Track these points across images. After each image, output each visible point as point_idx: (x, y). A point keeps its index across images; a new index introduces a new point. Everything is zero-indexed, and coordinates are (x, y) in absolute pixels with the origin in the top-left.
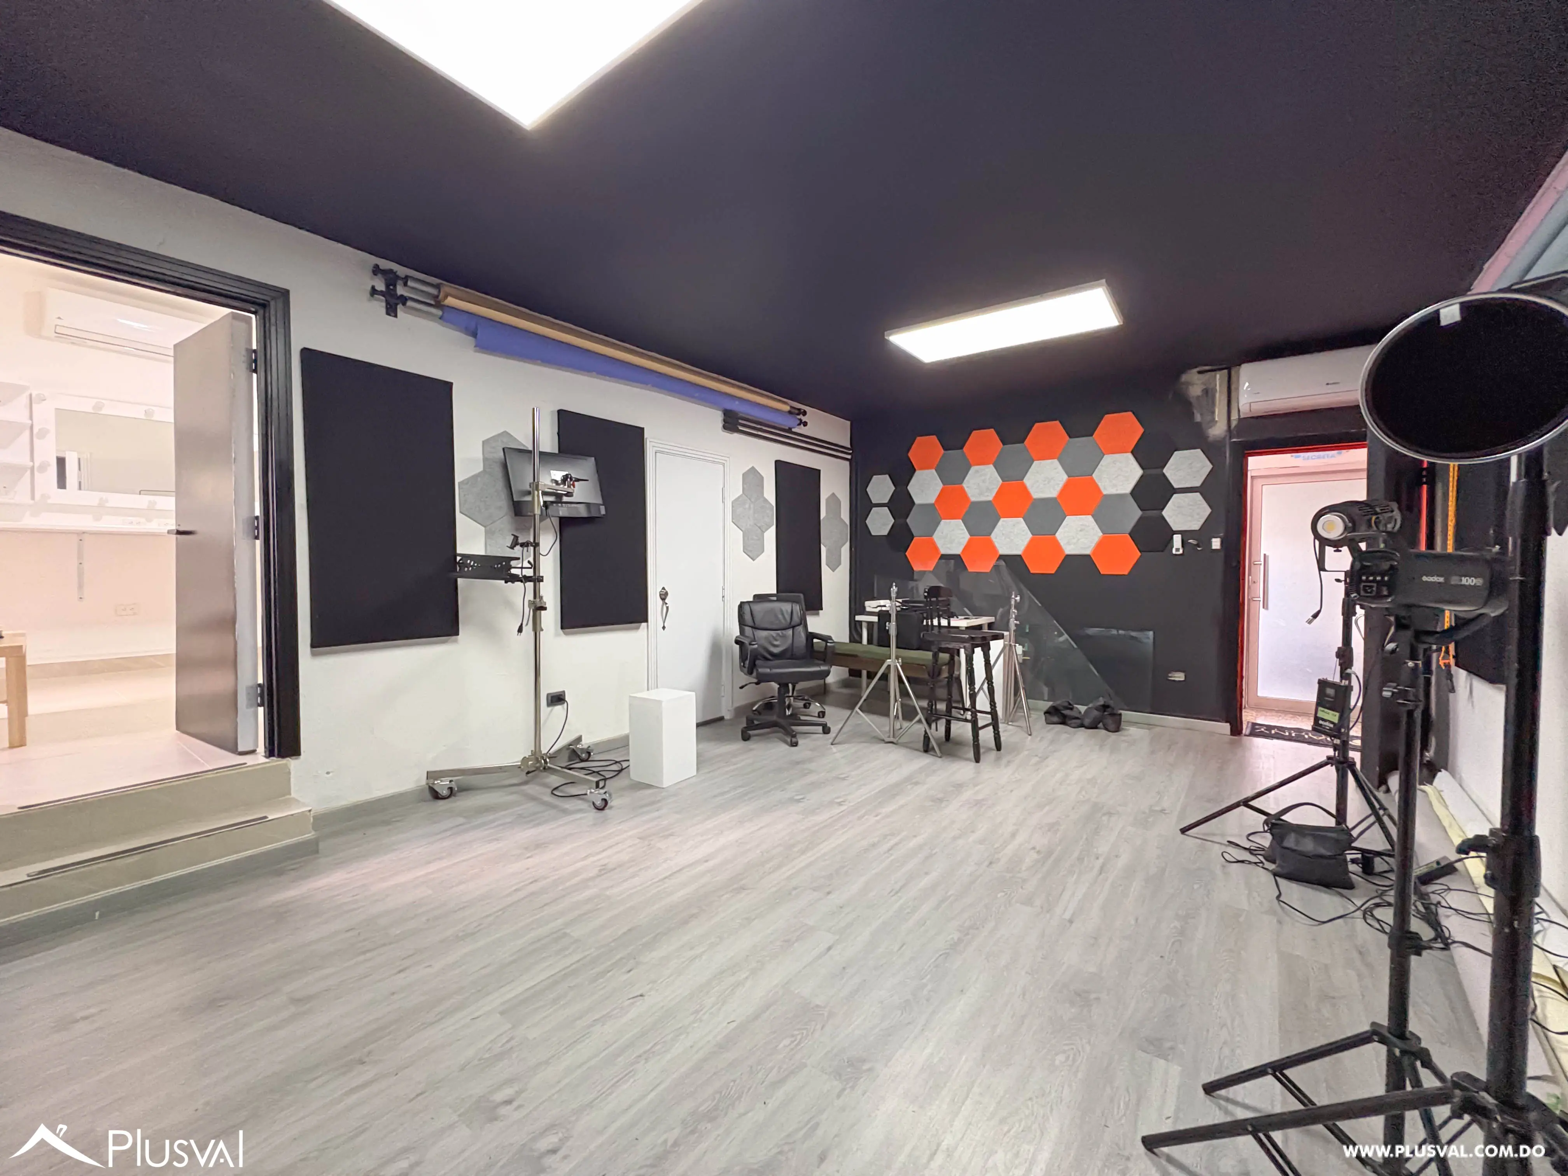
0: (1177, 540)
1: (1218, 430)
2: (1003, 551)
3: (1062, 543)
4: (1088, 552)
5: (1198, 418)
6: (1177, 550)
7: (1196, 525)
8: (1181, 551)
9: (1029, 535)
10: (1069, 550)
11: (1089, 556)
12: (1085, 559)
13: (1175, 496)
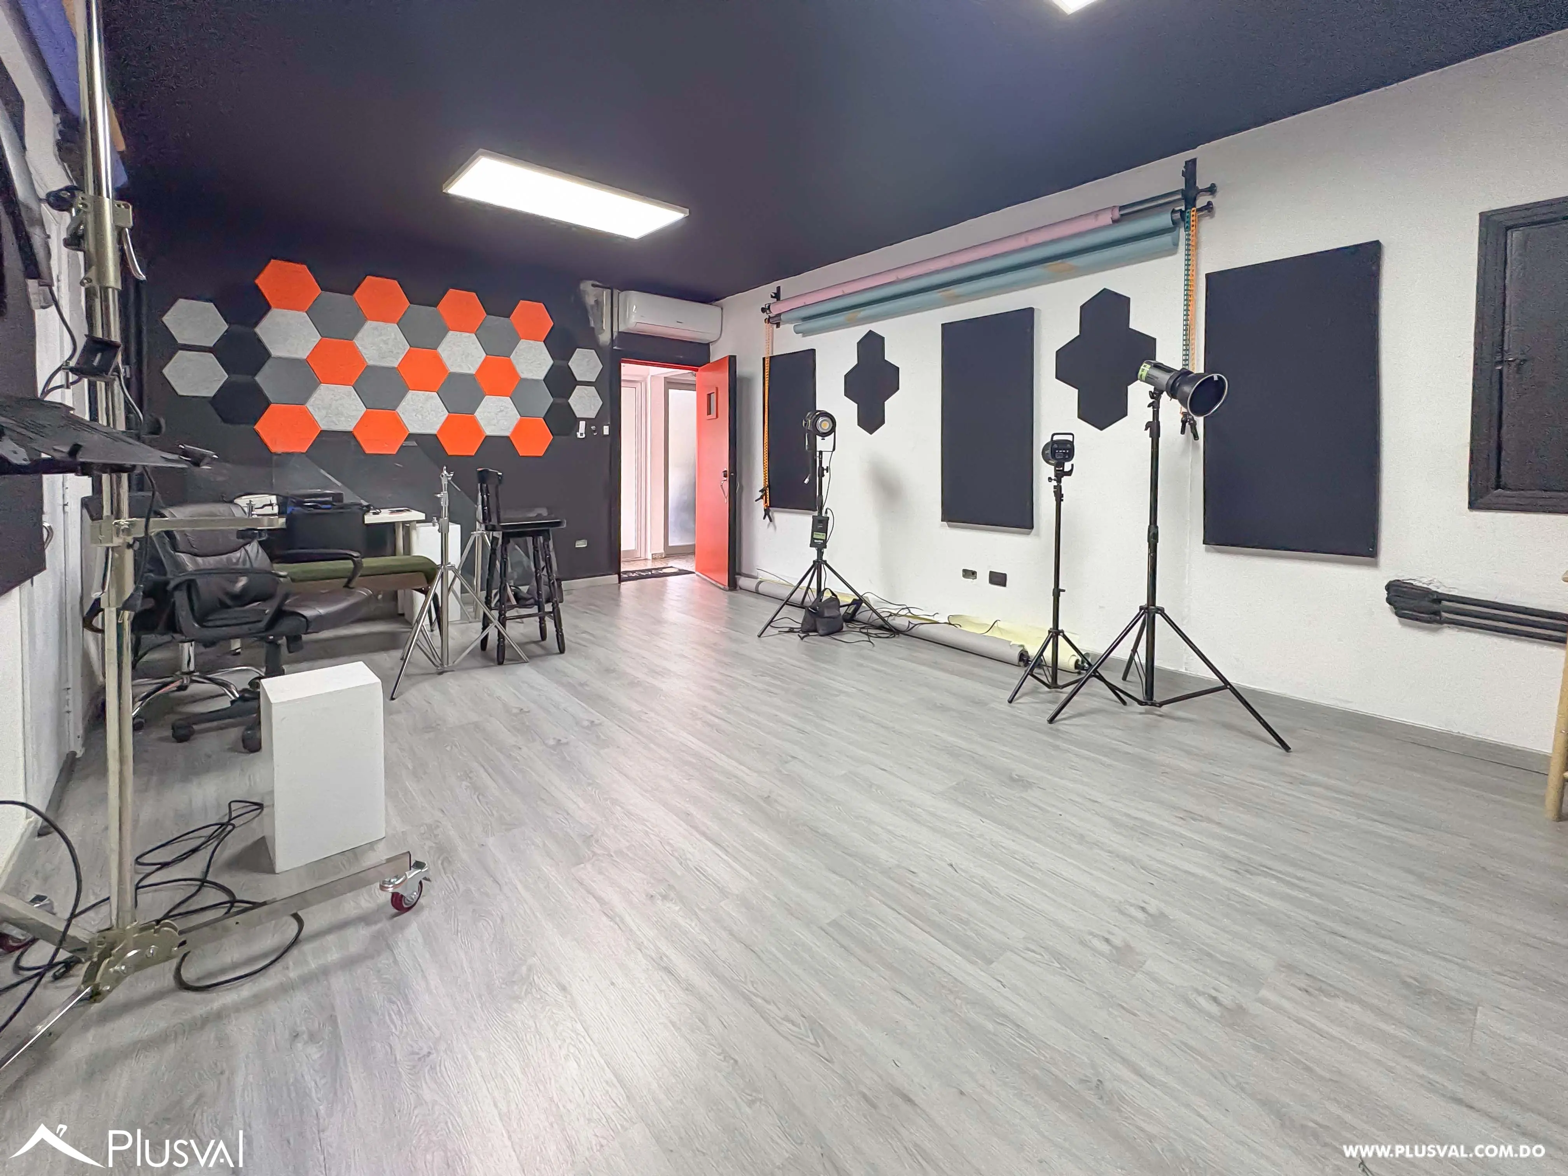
0: (582, 424)
1: (605, 338)
2: (413, 429)
3: (482, 423)
4: (507, 433)
5: (592, 324)
6: (581, 434)
7: (592, 415)
8: (584, 436)
9: (445, 414)
10: (489, 431)
11: (508, 437)
12: (504, 442)
13: (578, 387)
